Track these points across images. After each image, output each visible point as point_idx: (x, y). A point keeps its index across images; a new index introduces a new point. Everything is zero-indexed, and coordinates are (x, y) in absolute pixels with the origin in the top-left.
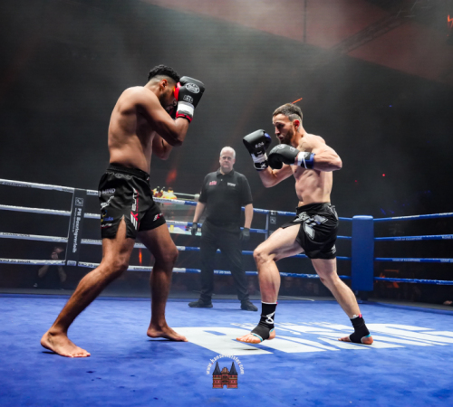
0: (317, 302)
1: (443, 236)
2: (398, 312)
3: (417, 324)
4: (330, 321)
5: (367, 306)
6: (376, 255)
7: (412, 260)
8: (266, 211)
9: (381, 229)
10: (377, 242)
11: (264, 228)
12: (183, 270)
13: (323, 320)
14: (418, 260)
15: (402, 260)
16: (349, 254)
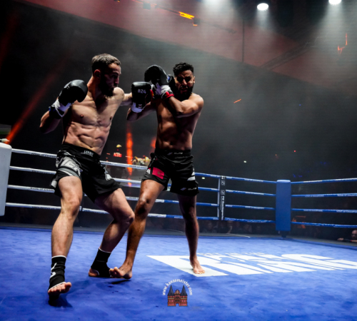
0: (251, 238)
1: (338, 195)
2: (308, 246)
3: (321, 255)
4: (264, 252)
5: (287, 242)
6: (292, 207)
7: (317, 210)
8: (218, 176)
9: (294, 189)
10: (293, 198)
11: (217, 188)
12: (165, 216)
13: (259, 251)
14: (321, 210)
15: (310, 210)
16: (274, 206)
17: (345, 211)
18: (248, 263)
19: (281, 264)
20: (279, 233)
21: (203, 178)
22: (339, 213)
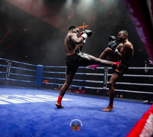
0: (24, 88)
1: (60, 73)
2: (47, 92)
5: (38, 90)
6: (43, 76)
9: (45, 69)
10: (43, 73)
13: (26, 94)
14: (53, 78)
15: (49, 78)
16: (35, 75)
17: (61, 79)
18: (20, 98)
19: (34, 99)
20: (36, 86)
21: (7, 62)
22: (59, 80)
